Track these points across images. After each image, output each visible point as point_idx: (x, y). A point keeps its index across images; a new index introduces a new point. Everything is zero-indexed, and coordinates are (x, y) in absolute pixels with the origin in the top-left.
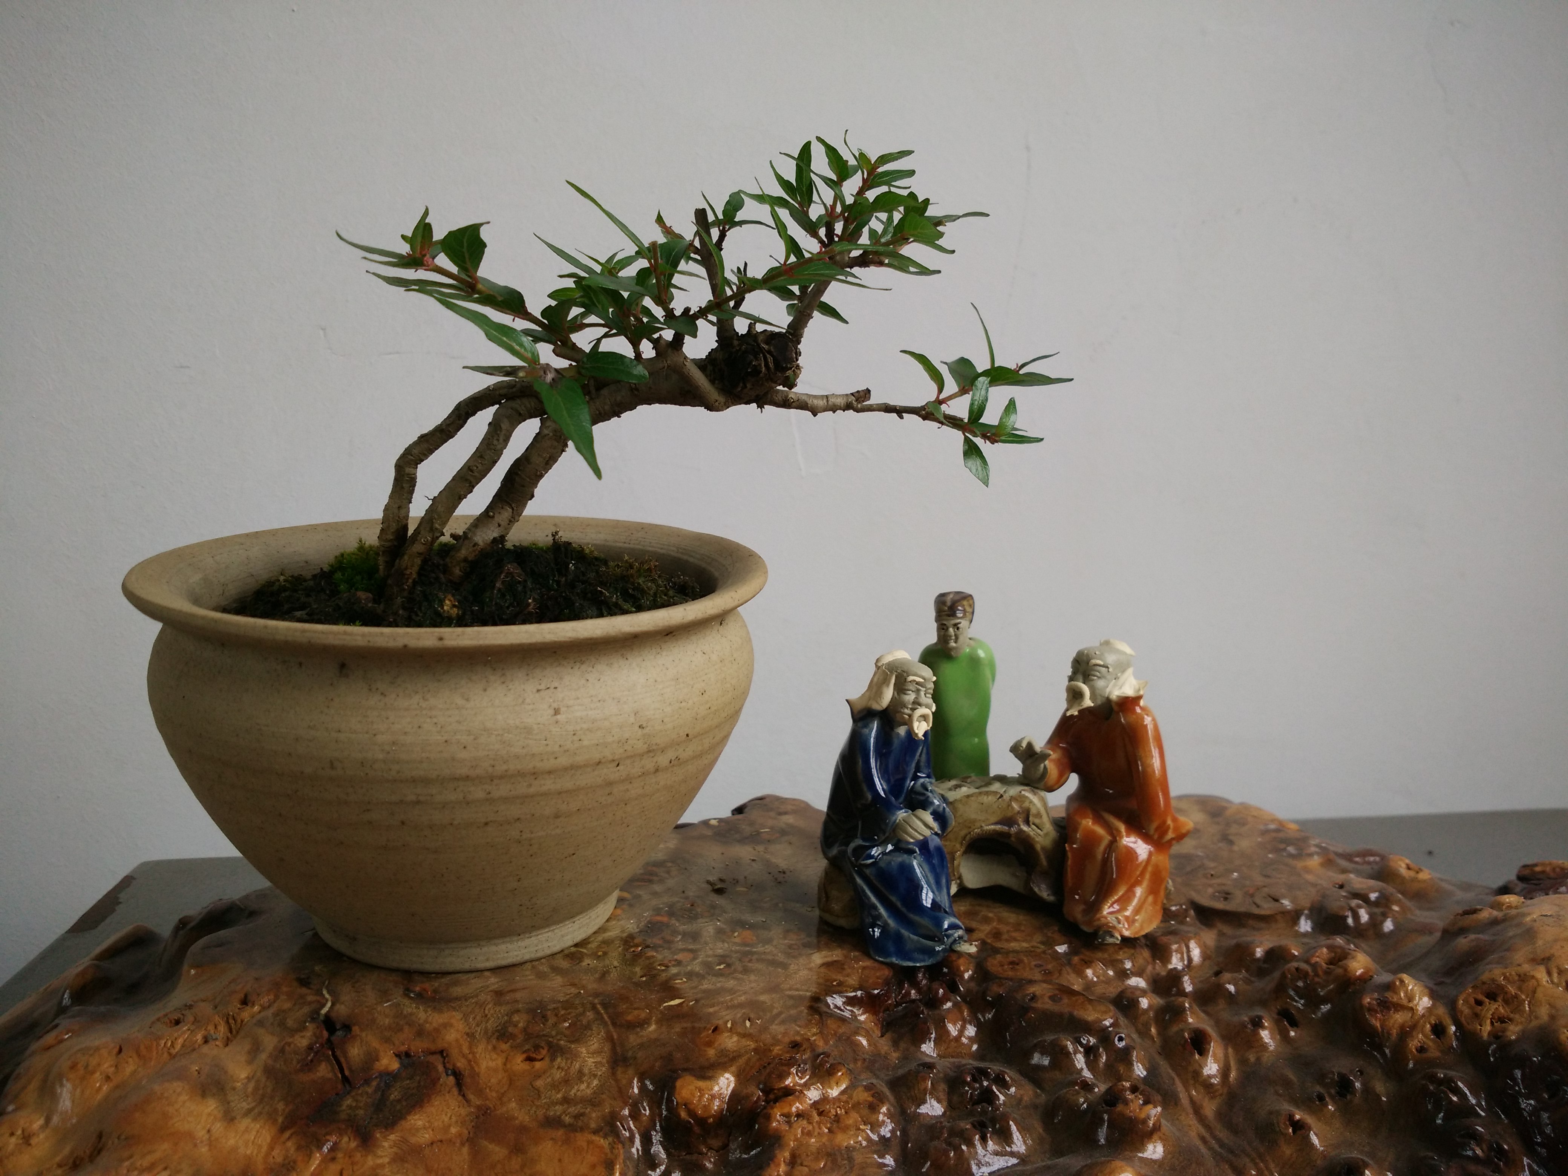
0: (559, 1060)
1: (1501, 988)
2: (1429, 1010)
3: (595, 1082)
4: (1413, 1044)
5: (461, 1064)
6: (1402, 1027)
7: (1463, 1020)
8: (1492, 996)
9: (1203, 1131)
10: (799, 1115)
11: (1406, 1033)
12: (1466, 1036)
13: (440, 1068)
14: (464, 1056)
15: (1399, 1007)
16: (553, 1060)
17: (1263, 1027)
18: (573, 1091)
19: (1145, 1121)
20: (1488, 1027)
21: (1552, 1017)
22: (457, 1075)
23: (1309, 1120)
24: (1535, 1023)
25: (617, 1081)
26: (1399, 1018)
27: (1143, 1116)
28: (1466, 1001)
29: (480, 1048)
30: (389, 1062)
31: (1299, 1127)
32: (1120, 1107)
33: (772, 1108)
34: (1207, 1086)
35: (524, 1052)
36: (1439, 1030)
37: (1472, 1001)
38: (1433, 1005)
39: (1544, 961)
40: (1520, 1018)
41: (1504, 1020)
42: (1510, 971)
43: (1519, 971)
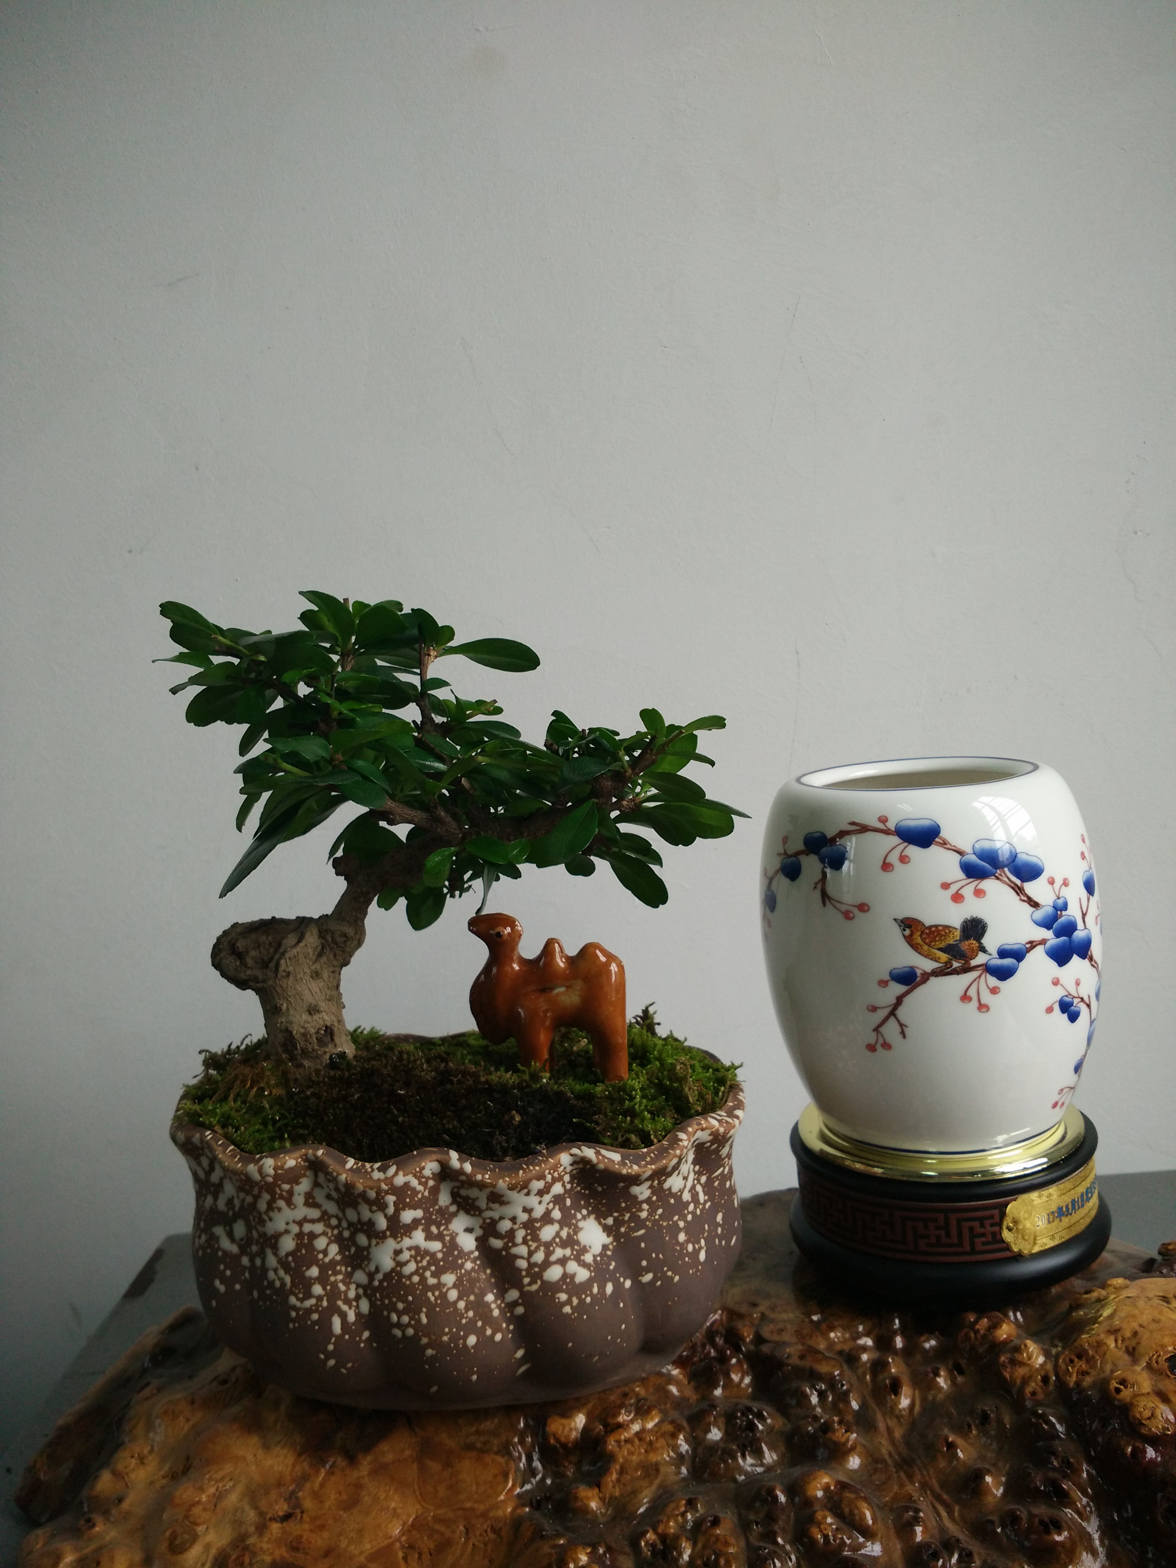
1: (1086, 1351)
2: (1042, 1365)
4: (1028, 1390)
6: (1023, 1378)
7: (1061, 1374)
8: (1079, 1357)
9: (891, 1448)
10: (627, 1441)
11: (1025, 1381)
12: (1061, 1383)
17: (939, 1376)
19: (845, 1444)
20: (1074, 1378)
21: (1111, 1372)
23: (959, 1441)
24: (1102, 1376)
26: (1021, 1371)
27: (843, 1440)
28: (1064, 1360)
31: (951, 1446)
32: (829, 1435)
33: (608, 1436)
34: (899, 1417)
36: (1045, 1380)
37: (1068, 1360)
38: (1045, 1362)
39: (1115, 1332)
40: (1093, 1372)
41: (1084, 1373)
42: (1093, 1338)
43: (1097, 1338)
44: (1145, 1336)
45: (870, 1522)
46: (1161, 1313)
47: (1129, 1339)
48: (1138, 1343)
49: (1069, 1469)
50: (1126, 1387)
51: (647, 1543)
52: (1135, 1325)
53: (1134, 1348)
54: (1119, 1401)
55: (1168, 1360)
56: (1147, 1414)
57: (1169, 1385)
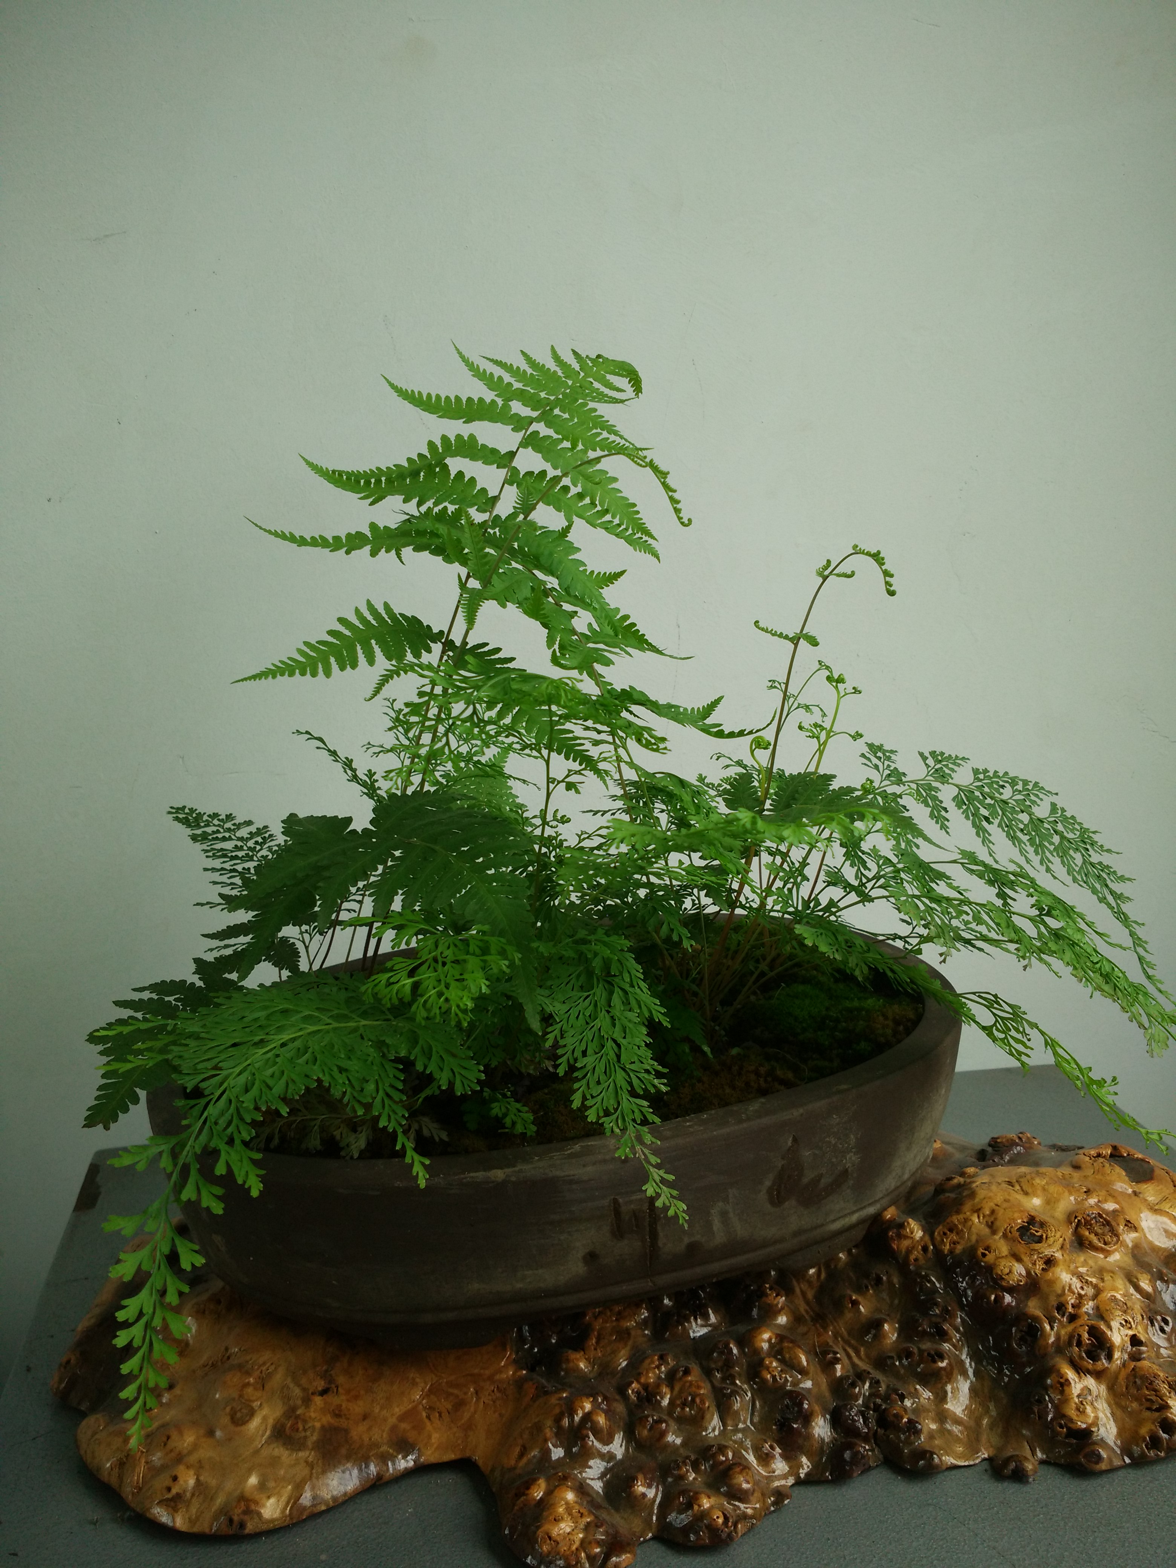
1: (956, 1226)
2: (922, 1238)
4: (912, 1257)
6: (907, 1248)
7: (937, 1244)
8: (951, 1230)
9: (807, 1308)
11: (909, 1251)
12: (938, 1252)
15: (906, 1237)
19: (777, 1305)
20: (948, 1247)
21: (977, 1241)
23: (860, 1299)
24: (969, 1244)
26: (906, 1243)
27: (775, 1302)
28: (939, 1233)
31: (855, 1303)
32: (764, 1299)
34: (810, 1283)
36: (925, 1249)
37: (942, 1233)
38: (924, 1235)
39: (978, 1211)
40: (962, 1242)
41: (956, 1243)
42: (961, 1217)
43: (965, 1216)
44: (1000, 1213)
45: (805, 1364)
46: (1009, 1194)
47: (989, 1216)
48: (996, 1219)
49: (947, 1314)
50: (990, 1252)
51: (633, 1391)
52: (992, 1204)
53: (992, 1223)
54: (985, 1262)
55: (1018, 1230)
56: (1007, 1270)
57: (1021, 1249)
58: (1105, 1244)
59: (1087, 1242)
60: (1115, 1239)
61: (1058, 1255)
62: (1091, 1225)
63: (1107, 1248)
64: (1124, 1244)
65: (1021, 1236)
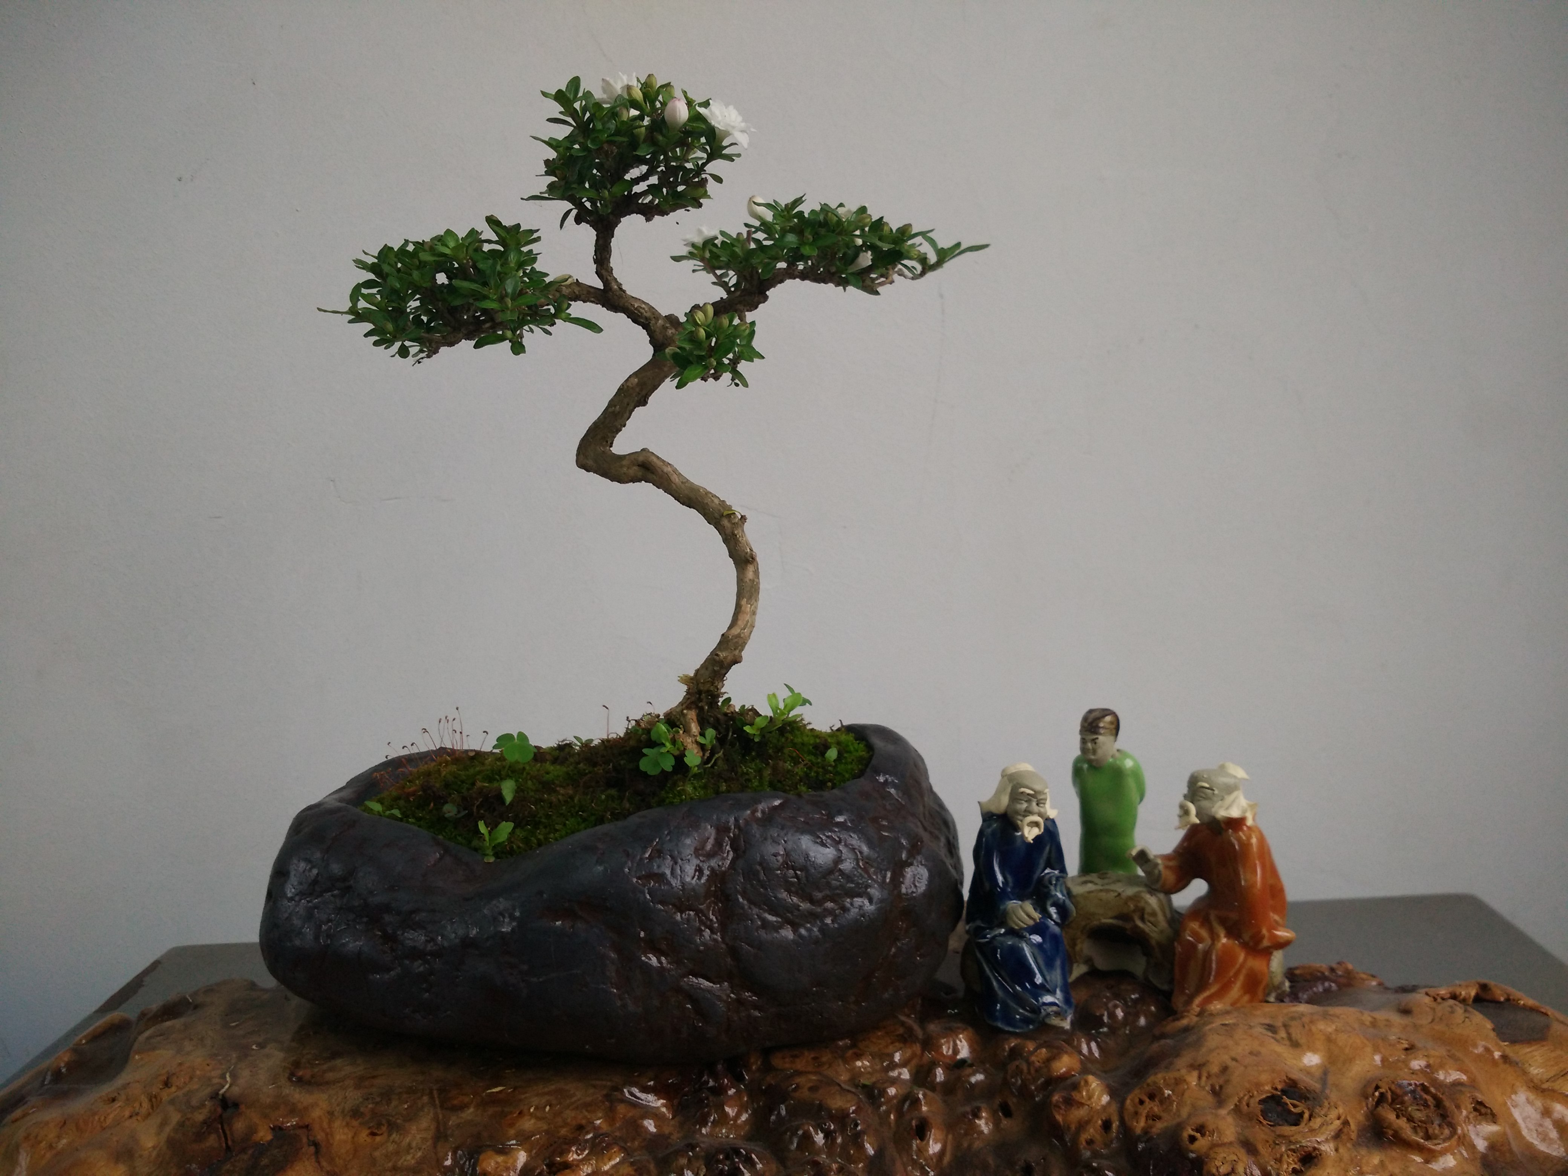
0: (394, 1135)
1: (1161, 1089)
2: (1104, 1108)
3: (419, 1154)
4: (1084, 1137)
5: (320, 1137)
6: (1079, 1121)
7: (1126, 1118)
8: (1152, 1097)
11: (1082, 1125)
12: (1126, 1130)
13: (305, 1140)
14: (323, 1130)
16: (390, 1135)
17: (979, 1118)
18: (401, 1161)
20: (1142, 1123)
21: (1188, 1116)
22: (316, 1145)
24: (1178, 1120)
25: (436, 1154)
26: (1078, 1114)
28: (1132, 1100)
29: (337, 1124)
30: (264, 1135)
35: (369, 1128)
36: (1107, 1125)
37: (1137, 1100)
38: (1109, 1103)
39: (1198, 1067)
40: (1166, 1116)
41: (1155, 1118)
42: (1171, 1075)
43: (1176, 1074)
44: (1237, 1072)
46: (1263, 1045)
47: (1217, 1076)
48: (1227, 1081)
50: (1203, 1135)
52: (1226, 1058)
53: (1221, 1088)
54: (1192, 1152)
55: (1261, 1102)
56: (1226, 1169)
57: (1260, 1134)
58: (1428, 1137)
59: (1390, 1132)
60: (1447, 1132)
61: (1328, 1148)
62: (1402, 1103)
63: (1429, 1144)
64: (1465, 1141)
65: (1264, 1113)
